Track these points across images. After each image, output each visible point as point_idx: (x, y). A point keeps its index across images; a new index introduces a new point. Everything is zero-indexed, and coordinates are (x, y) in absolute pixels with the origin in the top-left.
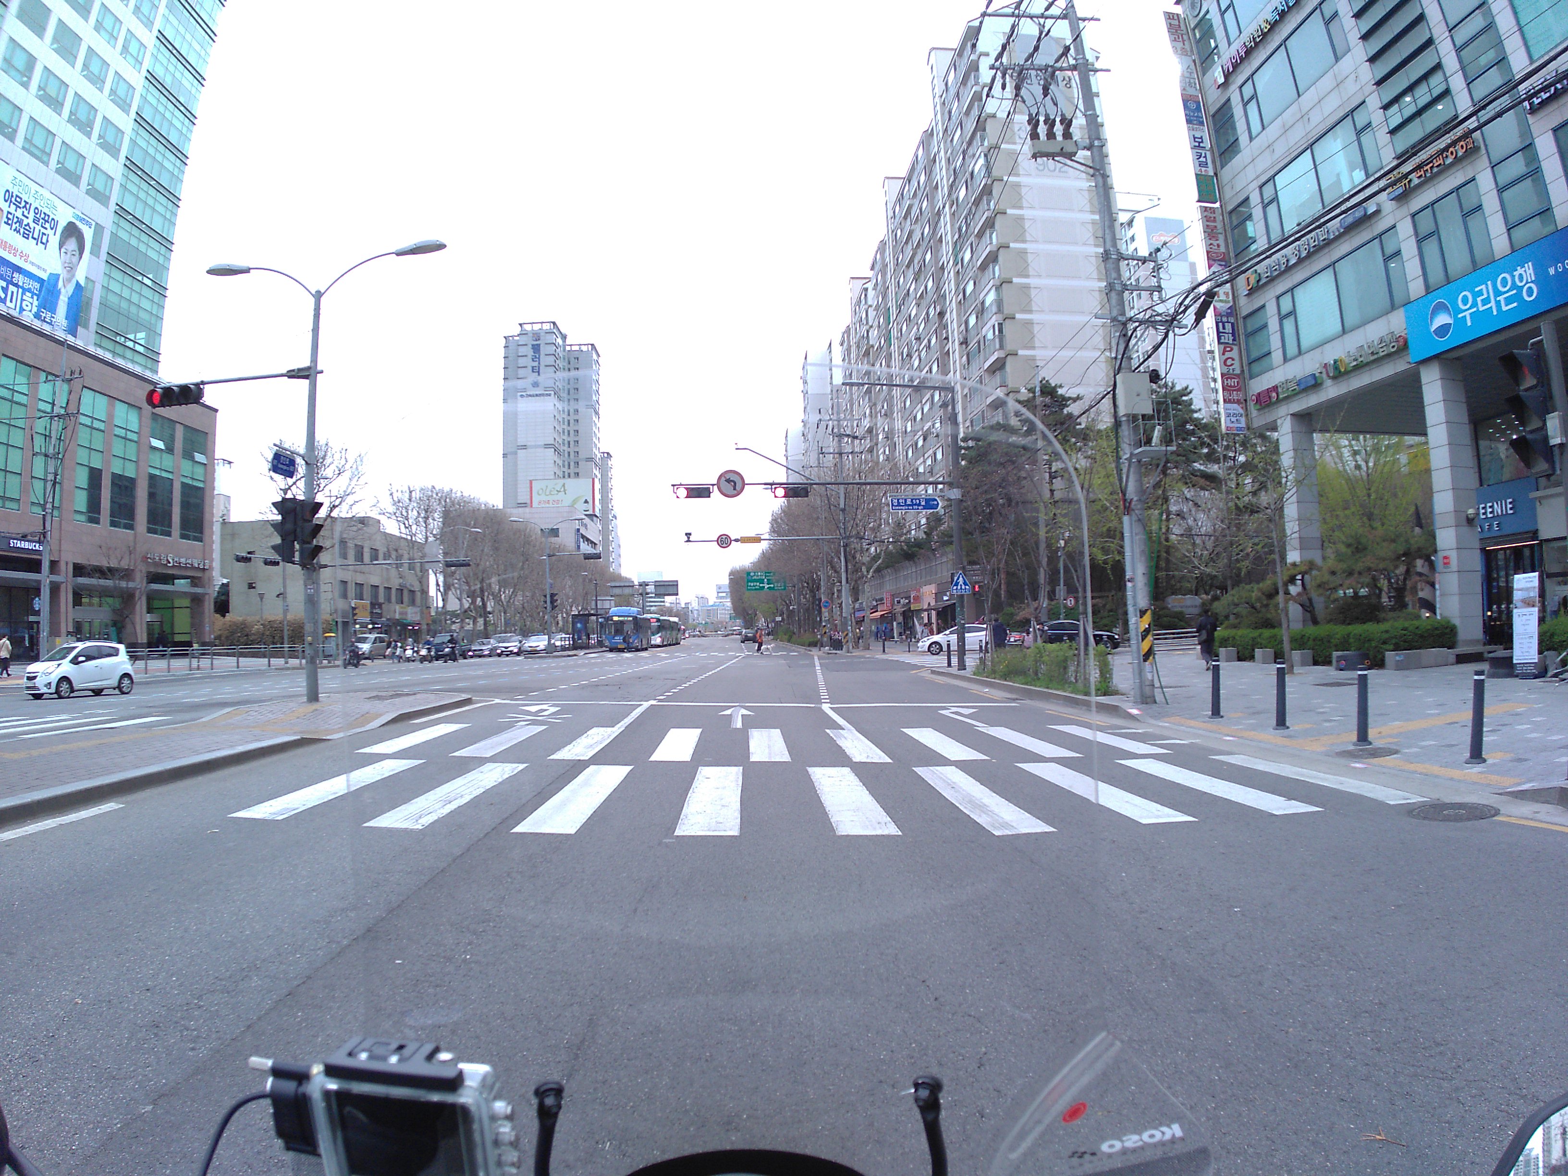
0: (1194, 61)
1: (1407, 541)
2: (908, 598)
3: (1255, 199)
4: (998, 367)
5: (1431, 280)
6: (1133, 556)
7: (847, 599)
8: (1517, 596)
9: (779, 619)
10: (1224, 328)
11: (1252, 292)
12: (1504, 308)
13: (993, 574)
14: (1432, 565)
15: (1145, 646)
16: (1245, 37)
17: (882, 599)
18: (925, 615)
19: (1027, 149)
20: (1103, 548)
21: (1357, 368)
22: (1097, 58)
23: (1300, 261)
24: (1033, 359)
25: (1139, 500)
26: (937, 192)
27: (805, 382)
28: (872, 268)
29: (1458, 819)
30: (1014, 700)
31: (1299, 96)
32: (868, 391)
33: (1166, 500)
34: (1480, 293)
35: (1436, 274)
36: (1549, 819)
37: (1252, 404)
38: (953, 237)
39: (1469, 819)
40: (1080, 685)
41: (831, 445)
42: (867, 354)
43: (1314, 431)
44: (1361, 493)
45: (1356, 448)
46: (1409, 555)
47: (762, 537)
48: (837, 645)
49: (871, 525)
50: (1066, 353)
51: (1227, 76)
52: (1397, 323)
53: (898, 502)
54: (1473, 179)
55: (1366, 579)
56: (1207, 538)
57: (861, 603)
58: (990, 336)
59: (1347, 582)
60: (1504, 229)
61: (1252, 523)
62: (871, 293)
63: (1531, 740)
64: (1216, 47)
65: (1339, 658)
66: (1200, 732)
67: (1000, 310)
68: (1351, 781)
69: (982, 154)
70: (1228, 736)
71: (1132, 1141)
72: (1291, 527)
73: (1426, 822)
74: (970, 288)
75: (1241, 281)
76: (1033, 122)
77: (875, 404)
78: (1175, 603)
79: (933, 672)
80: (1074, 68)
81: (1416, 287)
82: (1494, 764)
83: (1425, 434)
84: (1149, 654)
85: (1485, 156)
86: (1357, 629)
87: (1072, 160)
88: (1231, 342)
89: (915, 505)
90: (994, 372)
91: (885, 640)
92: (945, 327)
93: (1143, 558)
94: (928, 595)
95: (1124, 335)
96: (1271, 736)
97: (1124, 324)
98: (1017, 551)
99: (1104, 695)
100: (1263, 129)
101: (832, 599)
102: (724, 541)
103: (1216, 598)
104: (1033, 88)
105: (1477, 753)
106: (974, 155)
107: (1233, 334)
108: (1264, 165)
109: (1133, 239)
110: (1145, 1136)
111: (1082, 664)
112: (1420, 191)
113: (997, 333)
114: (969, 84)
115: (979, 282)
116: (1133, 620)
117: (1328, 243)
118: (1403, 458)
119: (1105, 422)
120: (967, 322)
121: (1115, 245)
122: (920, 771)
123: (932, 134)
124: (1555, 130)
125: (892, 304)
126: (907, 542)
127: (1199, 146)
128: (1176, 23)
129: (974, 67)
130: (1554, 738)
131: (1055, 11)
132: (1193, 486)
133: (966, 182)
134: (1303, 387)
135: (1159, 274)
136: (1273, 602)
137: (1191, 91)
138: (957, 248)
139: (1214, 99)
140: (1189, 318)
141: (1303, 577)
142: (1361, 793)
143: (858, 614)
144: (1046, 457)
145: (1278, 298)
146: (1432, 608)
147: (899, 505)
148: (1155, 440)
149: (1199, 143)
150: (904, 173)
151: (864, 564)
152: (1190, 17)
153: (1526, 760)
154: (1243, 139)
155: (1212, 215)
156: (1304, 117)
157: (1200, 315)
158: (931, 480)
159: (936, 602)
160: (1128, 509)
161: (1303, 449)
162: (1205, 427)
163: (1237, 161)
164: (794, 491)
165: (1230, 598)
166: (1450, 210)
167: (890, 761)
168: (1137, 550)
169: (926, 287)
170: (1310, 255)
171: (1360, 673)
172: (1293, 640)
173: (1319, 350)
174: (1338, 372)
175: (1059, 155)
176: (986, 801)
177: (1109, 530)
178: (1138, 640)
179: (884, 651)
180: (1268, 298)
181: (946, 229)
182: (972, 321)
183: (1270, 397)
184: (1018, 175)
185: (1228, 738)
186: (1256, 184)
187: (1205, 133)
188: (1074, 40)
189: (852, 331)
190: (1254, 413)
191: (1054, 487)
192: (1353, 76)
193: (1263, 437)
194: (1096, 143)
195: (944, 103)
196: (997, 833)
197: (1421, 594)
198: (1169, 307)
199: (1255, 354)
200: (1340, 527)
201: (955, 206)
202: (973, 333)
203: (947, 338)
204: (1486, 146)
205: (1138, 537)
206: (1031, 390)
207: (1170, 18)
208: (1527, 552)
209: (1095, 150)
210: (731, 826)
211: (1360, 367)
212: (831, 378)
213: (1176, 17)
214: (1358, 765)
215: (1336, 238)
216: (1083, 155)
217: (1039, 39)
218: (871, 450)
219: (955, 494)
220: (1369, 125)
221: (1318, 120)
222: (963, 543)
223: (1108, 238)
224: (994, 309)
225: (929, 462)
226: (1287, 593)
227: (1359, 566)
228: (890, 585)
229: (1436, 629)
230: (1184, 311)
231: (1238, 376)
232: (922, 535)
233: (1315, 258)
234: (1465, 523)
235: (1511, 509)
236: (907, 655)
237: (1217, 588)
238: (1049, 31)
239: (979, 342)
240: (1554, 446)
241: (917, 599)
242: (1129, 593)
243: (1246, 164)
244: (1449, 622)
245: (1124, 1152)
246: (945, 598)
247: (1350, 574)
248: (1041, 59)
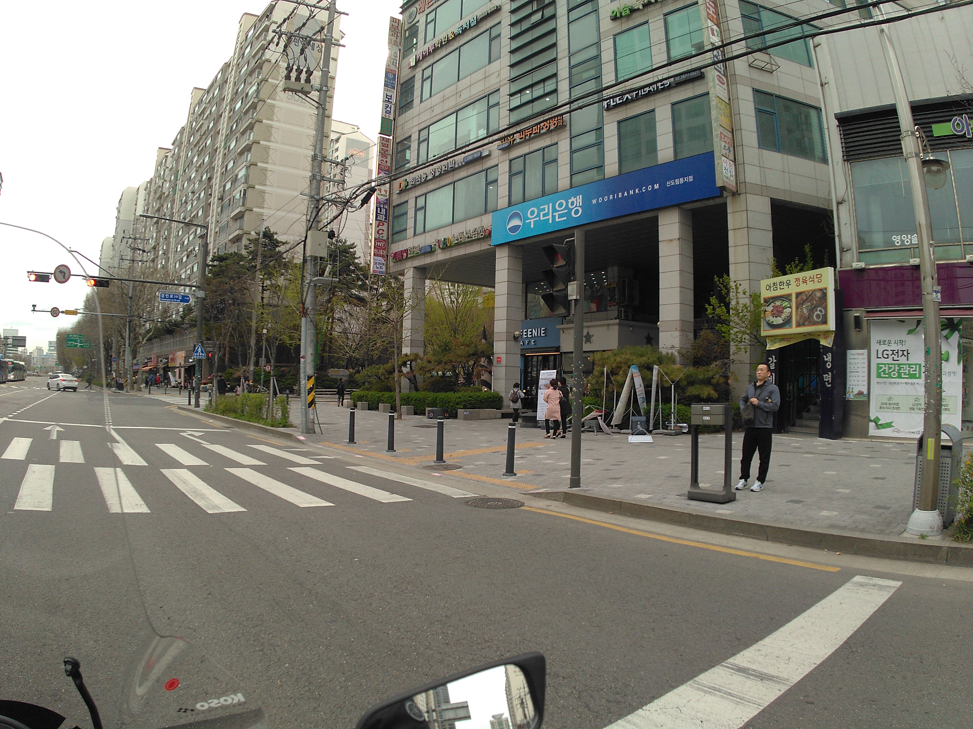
0: (400, 50)
1: (476, 346)
2: (167, 358)
3: (415, 137)
4: (240, 217)
5: (513, 199)
6: (306, 343)
7: (128, 357)
8: (541, 382)
9: (85, 367)
10: (381, 211)
11: (401, 192)
12: (557, 220)
13: (220, 348)
14: (490, 362)
15: (310, 398)
16: (436, 41)
17: (151, 359)
18: (177, 370)
19: (282, 84)
20: (290, 336)
21: (458, 244)
22: (342, 37)
23: (434, 178)
24: (262, 214)
25: (313, 309)
26: (223, 103)
27: (119, 212)
28: (173, 144)
29: (498, 507)
30: (228, 428)
31: (458, 80)
32: (157, 222)
33: (332, 310)
34: (544, 209)
35: (517, 195)
36: (557, 510)
37: (391, 258)
38: (226, 131)
39: (503, 508)
40: (269, 420)
41: (129, 254)
42: (160, 198)
43: (426, 278)
44: (451, 316)
45: (452, 291)
46: (476, 355)
47: (79, 311)
48: (120, 387)
49: (148, 310)
50: (281, 214)
51: (417, 62)
52: (487, 221)
53: (165, 296)
54: (557, 143)
55: (449, 367)
56: (356, 335)
57: (137, 360)
58: (238, 197)
59: (438, 367)
60: (569, 175)
61: (383, 329)
62: (169, 159)
63: (546, 464)
64: (417, 43)
65: (430, 412)
66: (341, 452)
67: (246, 182)
68: (431, 483)
69: (256, 83)
70: (358, 454)
71: (214, 703)
72: (406, 334)
73: (477, 508)
74: (231, 165)
75: (396, 184)
76: (289, 69)
77: (160, 231)
78: (333, 373)
79: (179, 408)
80: (324, 41)
81: (503, 202)
82: (522, 477)
83: (494, 287)
84: (312, 403)
85: (569, 131)
86: (442, 395)
87: (307, 96)
88: (383, 220)
89: (175, 298)
90: (236, 220)
91: (151, 385)
92: (211, 187)
93: (312, 345)
94: (180, 358)
95: (317, 207)
96: (385, 455)
97: (318, 201)
98: (236, 334)
99: (284, 427)
100: (431, 96)
101: (119, 356)
102: (55, 312)
103: (358, 372)
104: (295, 48)
105: (510, 470)
106: (251, 83)
107: (386, 216)
108: (426, 118)
109: (337, 150)
110: (222, 700)
111: (271, 407)
112: (518, 147)
113: (242, 196)
114: (260, 39)
115: (237, 162)
116: (303, 382)
117: (453, 170)
118: (480, 300)
119: (299, 260)
120: (225, 186)
121: (321, 152)
122: (165, 471)
123: (229, 66)
124: (619, 122)
125: (181, 169)
126: (170, 321)
127: (388, 101)
128: (397, 25)
129: (266, 29)
130: (562, 464)
131: (323, 4)
132: (350, 303)
133: (242, 99)
134: (423, 252)
135: (345, 173)
136: (392, 376)
137: (393, 68)
138: (228, 138)
139: (405, 74)
140: (357, 202)
141: (411, 363)
142: (437, 491)
143: (135, 367)
144: (262, 277)
145: (416, 198)
146: (489, 386)
147: (165, 298)
148: (326, 273)
149: (389, 99)
150: (206, 87)
151: (141, 334)
152: (406, 23)
153: (542, 475)
154: (417, 101)
155: (387, 143)
156: (458, 94)
157: (366, 201)
158: (188, 283)
159: (185, 362)
160: (304, 313)
161: (418, 288)
162: (361, 269)
163: (409, 114)
164: (100, 283)
165: (366, 372)
166: (536, 160)
167: (146, 465)
168: (309, 340)
169: (204, 161)
170: (441, 175)
171: (439, 420)
172: (402, 399)
173: (435, 232)
174: (446, 246)
175: (299, 91)
176: (204, 491)
177: (294, 325)
178: (305, 394)
179: (150, 393)
180: (411, 197)
181: (223, 126)
182: (228, 186)
183: (402, 256)
184: (275, 100)
185: (358, 456)
186: (417, 129)
187: (393, 94)
188: (328, 24)
189: (153, 182)
190: (392, 264)
191: (265, 296)
192: (496, 74)
193: (396, 279)
194: (324, 88)
195: (242, 48)
196: (210, 512)
197: (482, 378)
198: (347, 194)
199: (397, 229)
200: (436, 335)
201: (232, 113)
202: (227, 193)
203: (211, 195)
204: (571, 125)
205: (310, 331)
206: (258, 234)
207: (393, 21)
208: (552, 358)
209: (322, 92)
210: (46, 505)
211: (459, 244)
212: (135, 211)
213: (397, 22)
214: (436, 474)
215: (459, 168)
216: (315, 95)
217: (308, 19)
218: (153, 261)
219: (201, 294)
220: (498, 104)
221: (466, 96)
222: (204, 326)
223: (318, 147)
224: (243, 181)
225: (189, 272)
226: (400, 371)
227: (445, 359)
228: (157, 349)
229: (490, 398)
230: (355, 198)
231: (385, 240)
232: (179, 319)
233: (444, 177)
234: (513, 339)
235: (543, 333)
236: (164, 396)
237: (360, 366)
238: (315, 16)
239: (230, 200)
240: (571, 300)
241: (173, 360)
242: (302, 365)
243: (414, 116)
244: (498, 394)
245: (210, 710)
246: (191, 360)
247: (440, 363)
248: (305, 32)
